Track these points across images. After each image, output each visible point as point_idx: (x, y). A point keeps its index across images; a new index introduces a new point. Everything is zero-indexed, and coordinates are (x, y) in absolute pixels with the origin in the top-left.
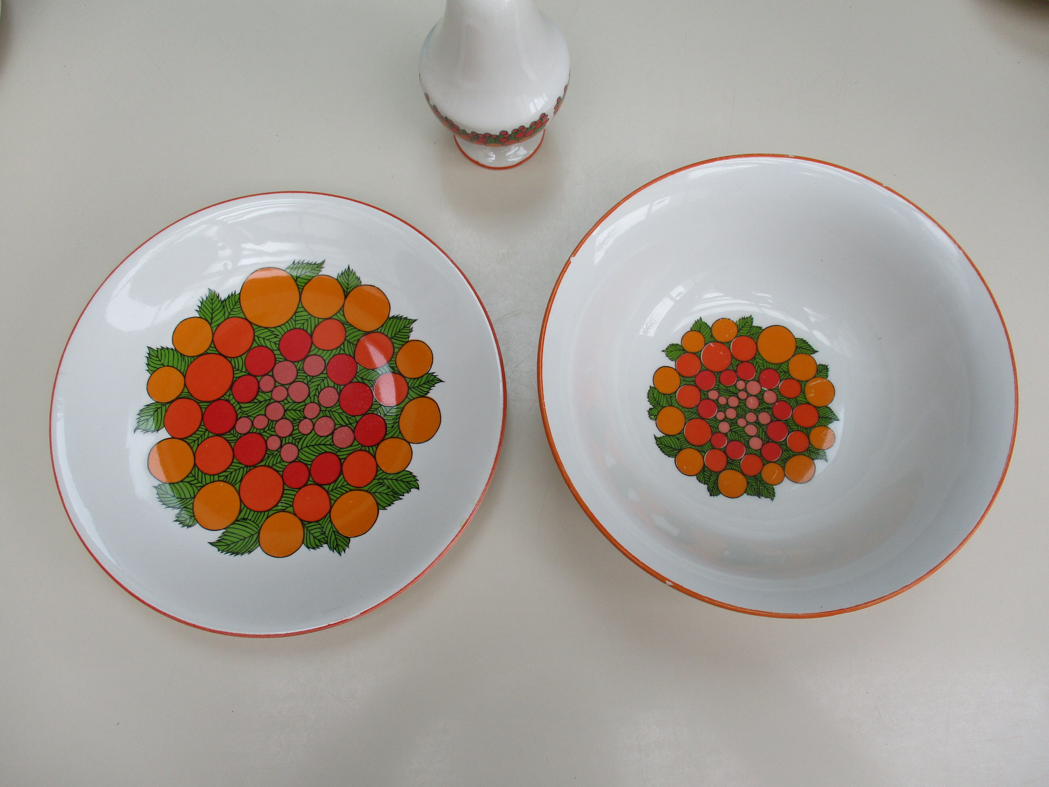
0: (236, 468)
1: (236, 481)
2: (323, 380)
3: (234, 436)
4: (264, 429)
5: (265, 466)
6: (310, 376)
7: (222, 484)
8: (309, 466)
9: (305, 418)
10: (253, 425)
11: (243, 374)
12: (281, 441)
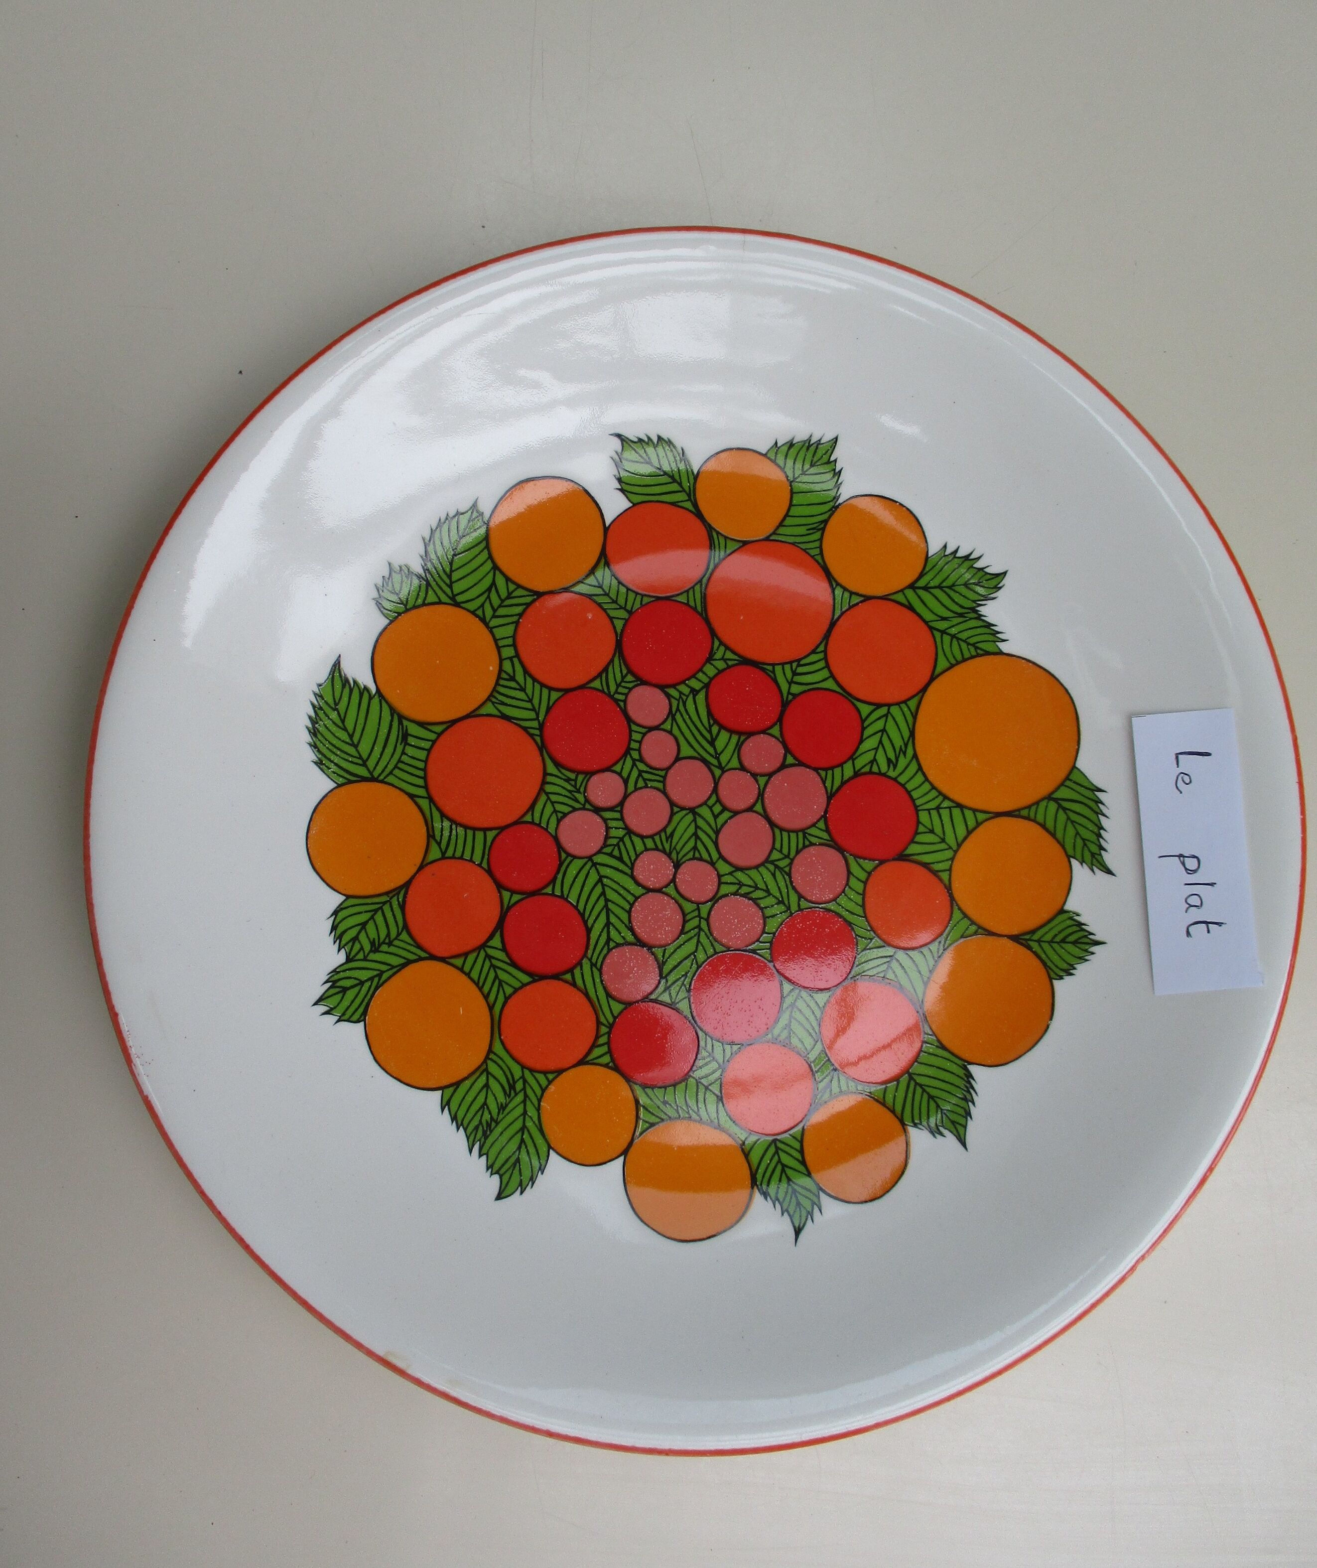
0: (536, 701)
1: (503, 704)
2: (780, 902)
3: (618, 686)
4: (642, 760)
5: (545, 774)
6: (790, 864)
7: (493, 668)
8: (549, 890)
9: (677, 866)
10: (651, 729)
11: (784, 687)
12: (611, 809)
